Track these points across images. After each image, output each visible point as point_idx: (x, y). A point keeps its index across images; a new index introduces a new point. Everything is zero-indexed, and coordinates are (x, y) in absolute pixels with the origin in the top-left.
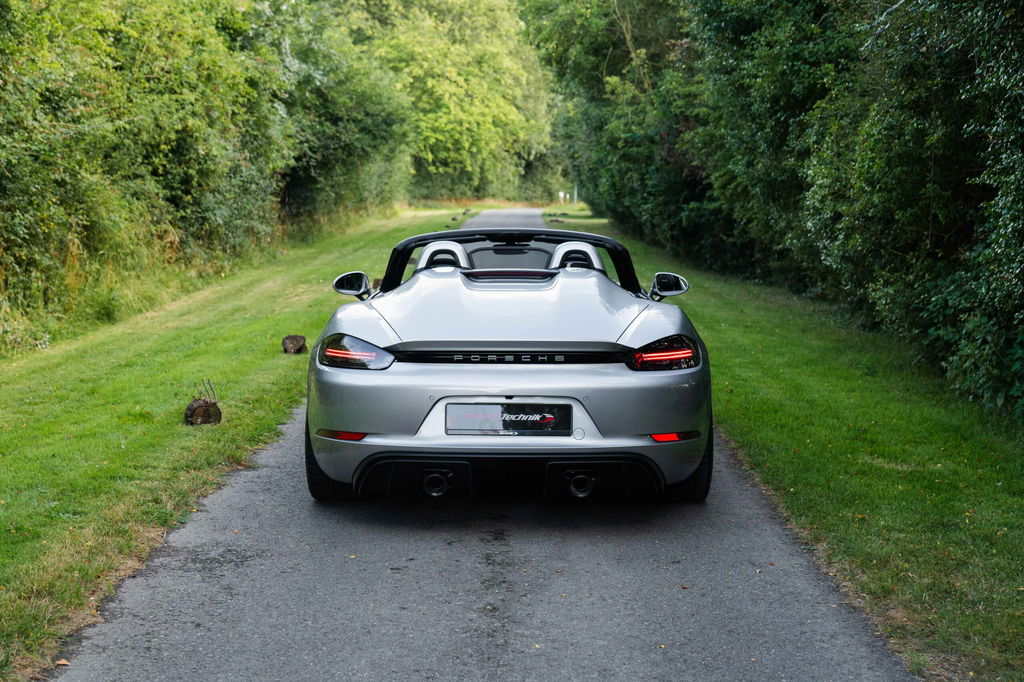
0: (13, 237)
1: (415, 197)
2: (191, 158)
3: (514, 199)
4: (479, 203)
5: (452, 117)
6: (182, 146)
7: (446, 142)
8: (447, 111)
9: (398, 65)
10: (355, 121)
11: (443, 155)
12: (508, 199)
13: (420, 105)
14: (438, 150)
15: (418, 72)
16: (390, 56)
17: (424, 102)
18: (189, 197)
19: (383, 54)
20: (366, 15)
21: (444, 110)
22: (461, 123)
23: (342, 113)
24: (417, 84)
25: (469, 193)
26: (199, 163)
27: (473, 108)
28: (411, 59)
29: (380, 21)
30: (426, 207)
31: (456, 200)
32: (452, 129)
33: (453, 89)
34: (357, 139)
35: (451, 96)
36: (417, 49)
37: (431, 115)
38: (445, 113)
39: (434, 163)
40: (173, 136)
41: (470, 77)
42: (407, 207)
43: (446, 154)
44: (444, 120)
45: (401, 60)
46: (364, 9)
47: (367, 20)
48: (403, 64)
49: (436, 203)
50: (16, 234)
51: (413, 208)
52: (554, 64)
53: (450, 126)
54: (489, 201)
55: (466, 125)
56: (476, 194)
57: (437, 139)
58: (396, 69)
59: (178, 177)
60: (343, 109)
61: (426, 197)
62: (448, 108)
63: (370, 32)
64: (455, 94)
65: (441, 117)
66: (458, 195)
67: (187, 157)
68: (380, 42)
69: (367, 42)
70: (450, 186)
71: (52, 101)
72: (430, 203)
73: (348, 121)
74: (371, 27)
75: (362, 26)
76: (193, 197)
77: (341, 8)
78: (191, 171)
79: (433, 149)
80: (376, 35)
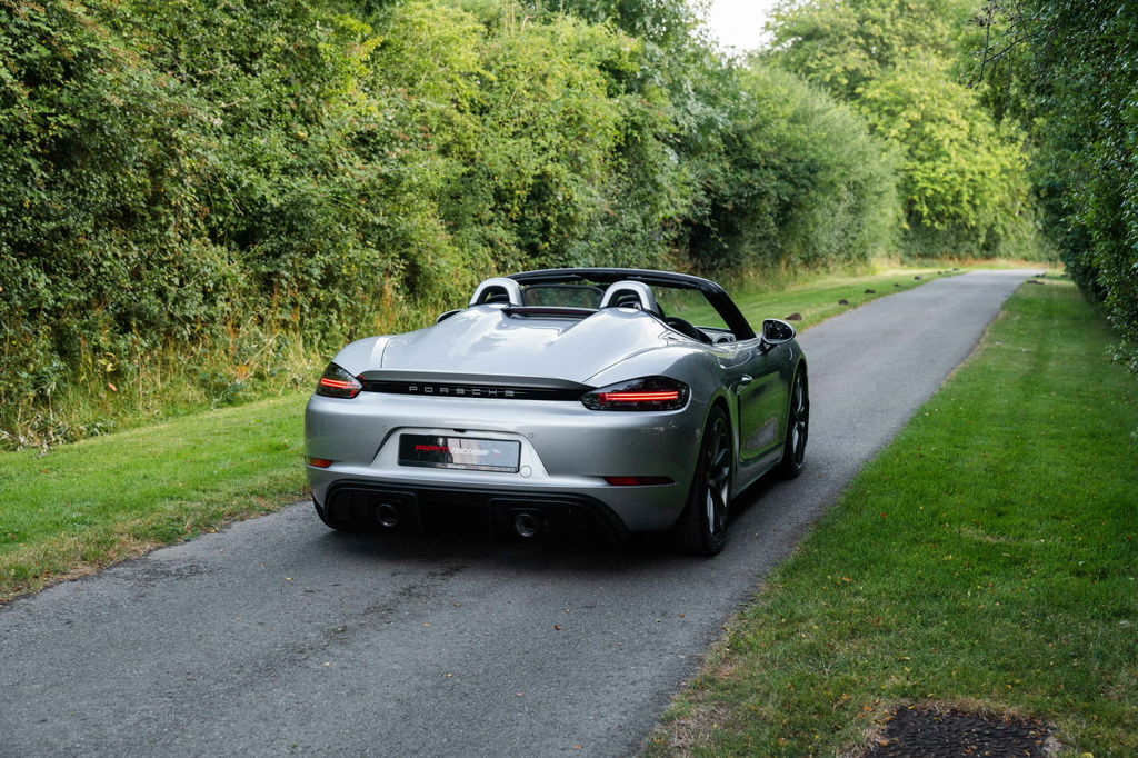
0: (306, 278)
1: (909, 255)
2: (550, 205)
3: (1033, 259)
4: (988, 262)
5: (952, 166)
6: (540, 191)
7: (945, 194)
8: (947, 159)
9: (893, 108)
10: (774, 168)
11: (940, 207)
12: (1026, 259)
13: (919, 153)
14: (935, 203)
15: (916, 116)
16: (885, 98)
17: (922, 150)
18: (547, 244)
19: (877, 95)
20: (864, 55)
21: (943, 158)
22: (962, 173)
23: (758, 158)
24: (914, 130)
25: (976, 252)
26: (560, 210)
27: (978, 157)
28: (907, 101)
29: (880, 61)
30: (921, 265)
31: (960, 259)
32: (953, 179)
33: (955, 134)
34: (775, 187)
35: (951, 141)
36: (915, 90)
37: (929, 164)
38: (945, 162)
39: (929, 217)
40: (531, 181)
41: (975, 122)
42: (899, 265)
43: (943, 207)
44: (942, 170)
45: (896, 104)
46: (863, 48)
47: (864, 60)
48: (900, 108)
49: (934, 261)
50: (311, 275)
51: (905, 266)
52: (991, 104)
53: (948, 178)
54: (1001, 262)
55: (969, 176)
56: (984, 252)
57: (935, 191)
58: (891, 113)
59: (535, 224)
60: (759, 156)
61: (924, 256)
62: (948, 156)
63: (868, 73)
64: (956, 140)
65: (939, 166)
66: (963, 253)
67: (547, 203)
68: (878, 83)
69: (863, 83)
70: (954, 244)
71: (366, 144)
72: (926, 261)
73: (765, 168)
74: (869, 68)
75: (860, 66)
76: (551, 245)
77: (836, 47)
78: (549, 218)
79: (929, 202)
80: (874, 74)
